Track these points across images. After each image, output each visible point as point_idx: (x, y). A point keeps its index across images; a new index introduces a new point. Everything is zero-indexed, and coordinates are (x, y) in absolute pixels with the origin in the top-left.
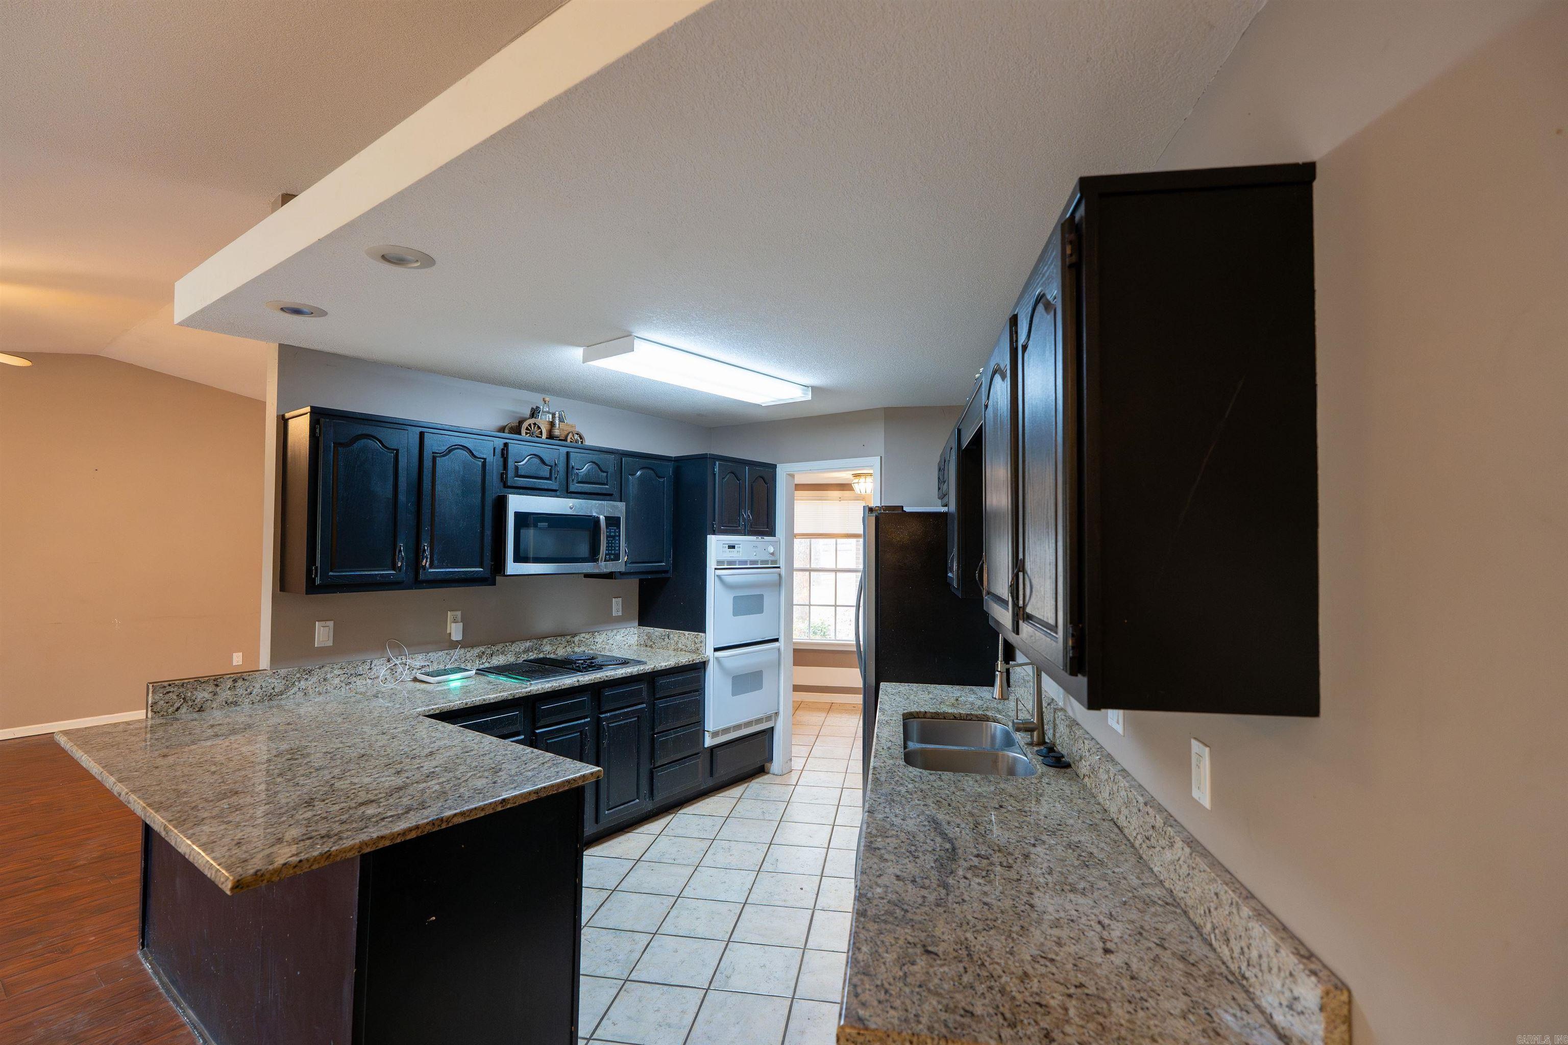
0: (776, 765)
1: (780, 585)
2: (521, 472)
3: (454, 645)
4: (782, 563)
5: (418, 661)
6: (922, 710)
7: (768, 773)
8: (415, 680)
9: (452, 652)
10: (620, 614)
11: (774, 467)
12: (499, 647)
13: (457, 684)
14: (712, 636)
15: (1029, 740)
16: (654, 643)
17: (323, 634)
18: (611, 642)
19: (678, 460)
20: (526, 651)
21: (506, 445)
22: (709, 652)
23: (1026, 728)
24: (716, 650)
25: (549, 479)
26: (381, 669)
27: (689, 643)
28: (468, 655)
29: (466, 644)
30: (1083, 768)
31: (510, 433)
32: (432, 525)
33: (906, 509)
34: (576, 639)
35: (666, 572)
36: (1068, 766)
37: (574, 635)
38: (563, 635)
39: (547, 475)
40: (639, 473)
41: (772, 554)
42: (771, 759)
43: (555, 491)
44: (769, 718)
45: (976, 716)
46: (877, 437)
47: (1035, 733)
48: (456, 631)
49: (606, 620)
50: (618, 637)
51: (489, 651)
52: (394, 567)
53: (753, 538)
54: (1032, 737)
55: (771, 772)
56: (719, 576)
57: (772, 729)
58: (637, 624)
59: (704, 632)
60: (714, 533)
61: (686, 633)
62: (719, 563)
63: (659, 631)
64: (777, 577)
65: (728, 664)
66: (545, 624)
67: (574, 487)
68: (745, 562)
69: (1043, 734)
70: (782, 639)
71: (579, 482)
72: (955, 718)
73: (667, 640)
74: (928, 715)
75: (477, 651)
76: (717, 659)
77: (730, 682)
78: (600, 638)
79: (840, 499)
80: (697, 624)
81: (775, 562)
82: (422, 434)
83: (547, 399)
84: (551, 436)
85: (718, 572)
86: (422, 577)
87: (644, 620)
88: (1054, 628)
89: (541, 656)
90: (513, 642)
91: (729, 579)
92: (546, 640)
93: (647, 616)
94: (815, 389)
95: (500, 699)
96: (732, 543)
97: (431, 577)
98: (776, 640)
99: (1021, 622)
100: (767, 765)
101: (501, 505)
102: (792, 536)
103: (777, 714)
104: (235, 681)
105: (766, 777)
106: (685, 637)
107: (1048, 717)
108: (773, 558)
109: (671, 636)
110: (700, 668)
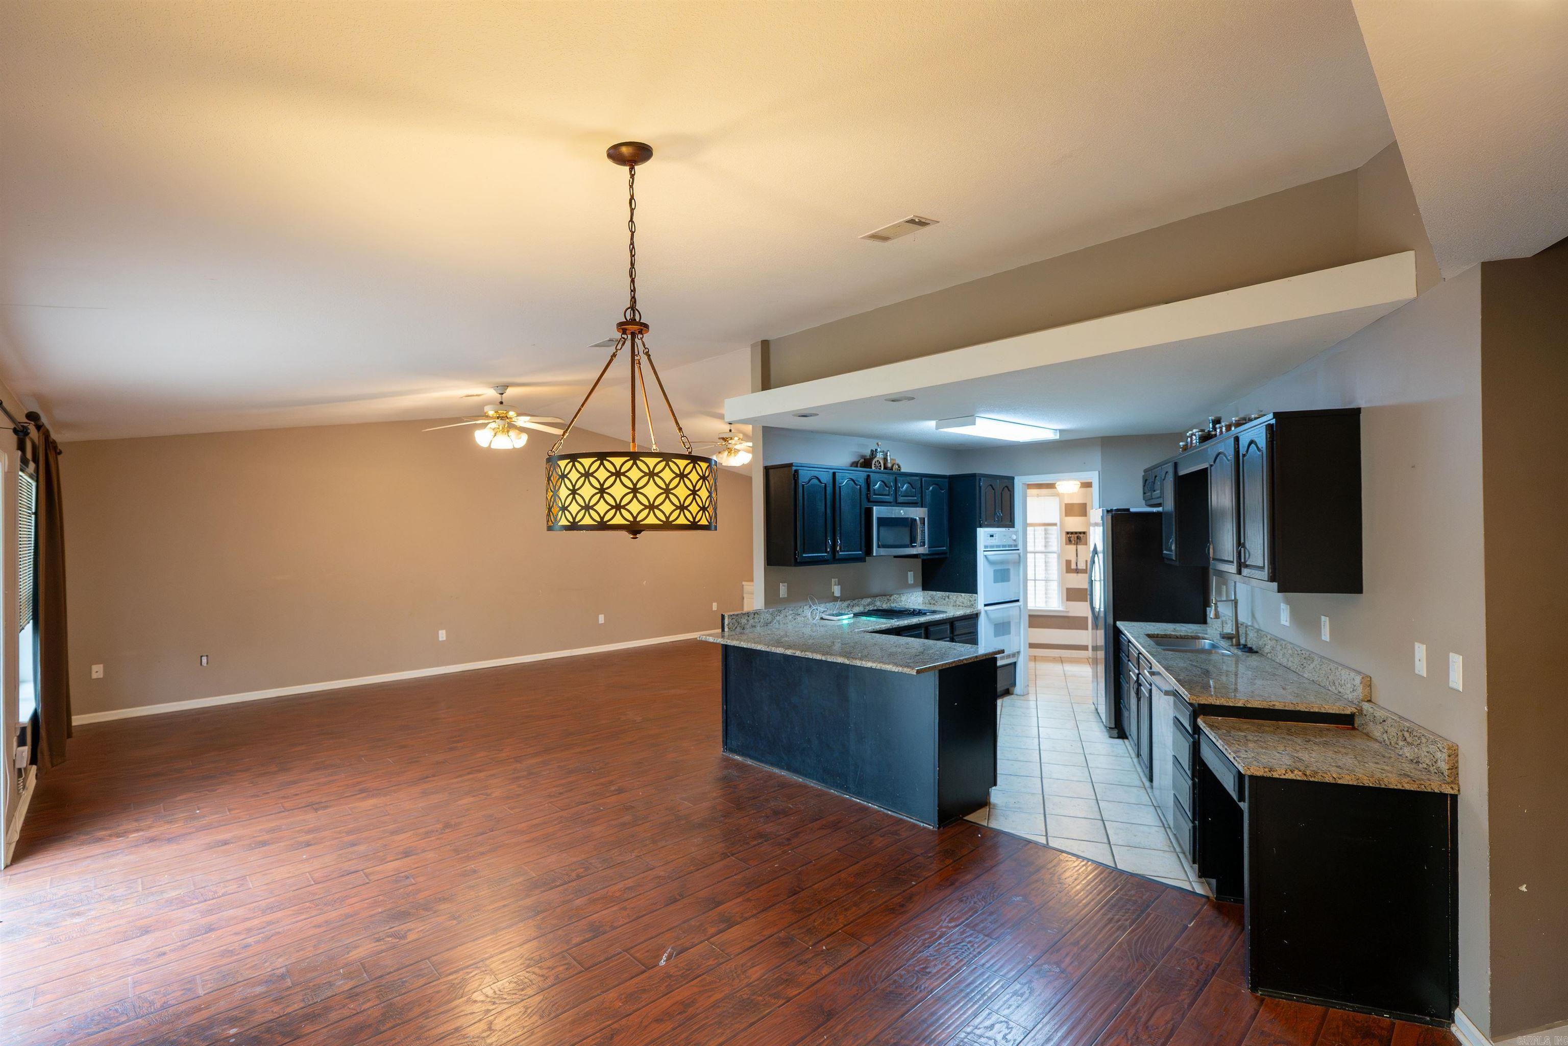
0: (1018, 689)
1: (1019, 562)
2: (877, 492)
3: (835, 599)
4: (1020, 547)
5: (821, 608)
6: (1156, 633)
7: (1012, 694)
8: (822, 619)
9: (836, 603)
10: (912, 582)
11: (1013, 478)
12: (856, 601)
13: (845, 622)
14: (982, 596)
15: (1230, 644)
16: (936, 602)
17: (783, 590)
18: (909, 601)
19: (951, 478)
20: (868, 605)
21: (868, 476)
22: (980, 606)
23: (1227, 637)
24: (986, 605)
25: (888, 495)
26: (808, 612)
27: (965, 601)
28: (843, 605)
29: (842, 599)
30: (1267, 649)
31: (861, 467)
32: (840, 526)
33: (1132, 510)
34: (892, 598)
35: (945, 553)
36: (1257, 652)
37: (891, 596)
38: (885, 596)
39: (887, 493)
40: (931, 488)
41: (1015, 540)
42: (1014, 685)
43: (890, 502)
44: (1014, 655)
45: (1191, 636)
46: (1096, 457)
47: (1234, 640)
48: (837, 591)
49: (905, 586)
50: (912, 598)
51: (852, 604)
52: (826, 552)
53: (1004, 529)
54: (1232, 642)
55: (1015, 693)
56: (985, 556)
57: (1015, 663)
58: (921, 590)
59: (977, 593)
60: (981, 526)
61: (963, 594)
62: (986, 547)
63: (939, 594)
64: (1017, 556)
65: (992, 616)
66: (876, 588)
67: (901, 499)
68: (999, 546)
69: (1239, 640)
70: (1021, 600)
71: (902, 496)
72: (1177, 637)
73: (947, 599)
74: (1159, 636)
75: (846, 603)
76: (986, 611)
77: (993, 626)
78: (904, 598)
79: (1038, 496)
80: (971, 588)
81: (1016, 546)
82: (834, 474)
83: (880, 443)
84: (885, 468)
85: (986, 553)
86: (837, 557)
87: (926, 587)
88: (1263, 567)
89: (875, 608)
90: (862, 599)
91: (991, 558)
92: (877, 598)
93: (928, 584)
94: (1061, 431)
95: (887, 628)
96: (991, 533)
97: (840, 557)
98: (1018, 601)
99: (1242, 569)
100: (1011, 689)
101: (869, 512)
102: (1026, 525)
103: (1019, 653)
104: (754, 614)
105: (1012, 696)
106: (963, 597)
107: (1242, 631)
108: (1015, 543)
109: (951, 597)
110: (975, 617)
